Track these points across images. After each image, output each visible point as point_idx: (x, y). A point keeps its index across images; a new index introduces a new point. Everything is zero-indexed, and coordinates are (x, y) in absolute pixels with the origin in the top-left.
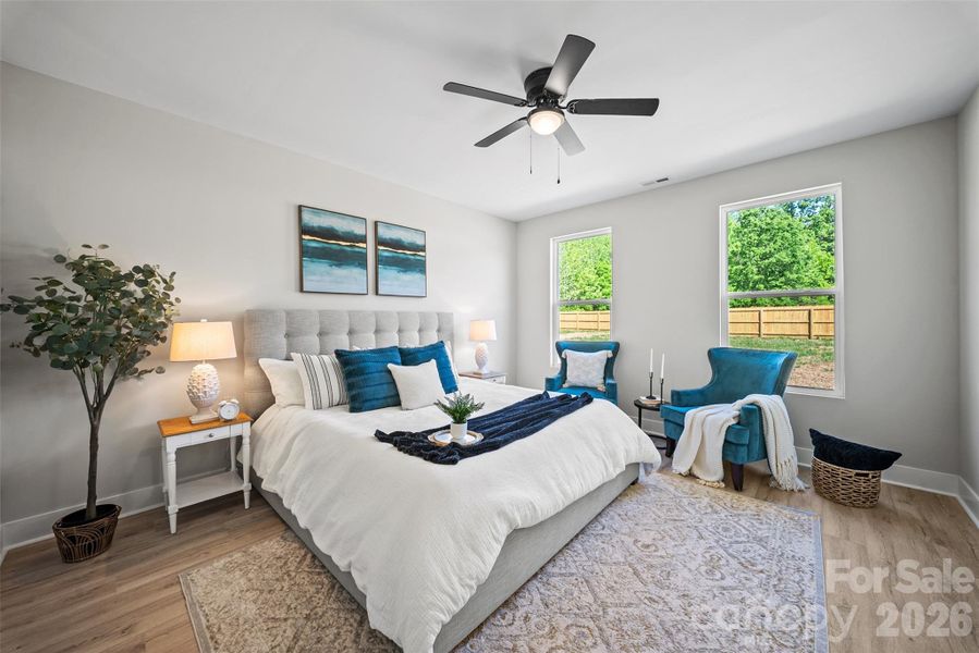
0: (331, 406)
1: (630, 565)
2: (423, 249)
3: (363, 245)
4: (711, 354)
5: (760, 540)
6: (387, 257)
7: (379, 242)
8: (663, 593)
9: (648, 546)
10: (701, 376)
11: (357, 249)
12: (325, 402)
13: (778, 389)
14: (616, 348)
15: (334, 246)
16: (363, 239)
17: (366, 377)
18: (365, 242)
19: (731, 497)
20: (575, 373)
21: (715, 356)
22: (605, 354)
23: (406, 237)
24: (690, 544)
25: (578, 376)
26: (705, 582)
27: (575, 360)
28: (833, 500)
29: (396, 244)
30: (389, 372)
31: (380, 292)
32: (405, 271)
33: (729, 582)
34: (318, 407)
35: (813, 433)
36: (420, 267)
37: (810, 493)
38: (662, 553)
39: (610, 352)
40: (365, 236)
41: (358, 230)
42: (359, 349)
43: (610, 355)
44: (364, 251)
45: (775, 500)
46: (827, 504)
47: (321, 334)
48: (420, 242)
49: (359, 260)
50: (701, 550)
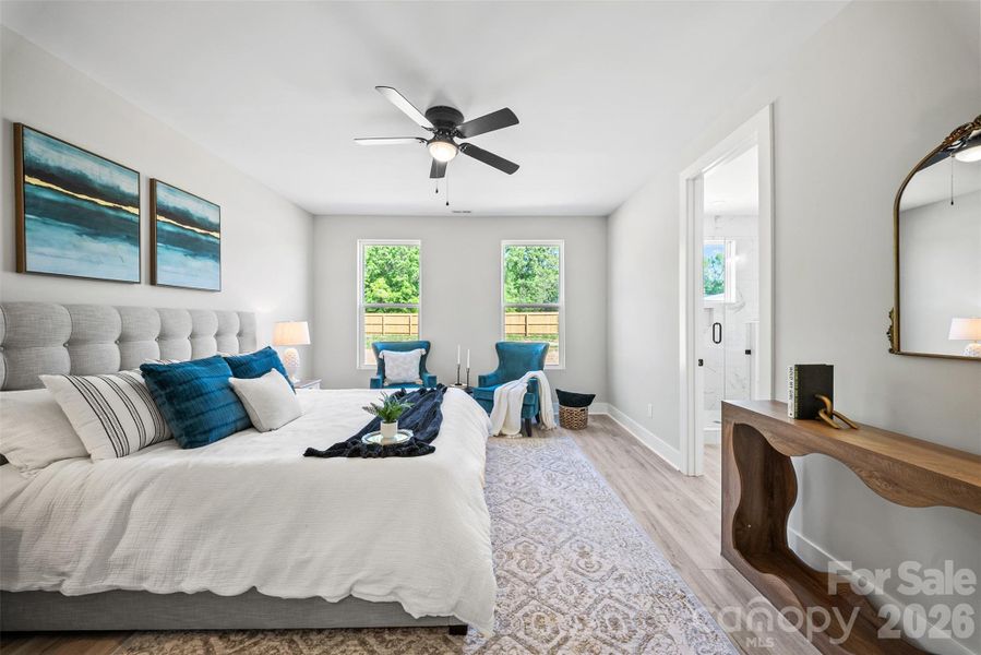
0: (143, 447)
1: (515, 498)
2: (217, 228)
3: (136, 211)
4: (497, 346)
5: (560, 459)
6: (169, 232)
7: (156, 209)
8: (543, 504)
9: (515, 484)
10: (491, 365)
11: (124, 215)
12: (134, 441)
13: (540, 367)
14: (427, 346)
15: (85, 204)
16: (135, 202)
17: (206, 397)
18: (138, 206)
19: (529, 441)
20: (396, 371)
21: (501, 349)
22: (418, 352)
23: (197, 210)
24: (533, 474)
25: (398, 374)
26: (555, 489)
27: (394, 360)
28: (571, 428)
29: (183, 217)
30: (232, 389)
31: (159, 281)
32: (194, 256)
33: (564, 484)
34: (123, 452)
35: (558, 391)
36: (212, 251)
37: (559, 429)
38: (524, 484)
39: (423, 350)
40: (138, 198)
41: (128, 186)
42: (178, 362)
43: (424, 353)
44: (135, 219)
45: (549, 436)
46: (570, 431)
47: (71, 344)
48: (213, 219)
49: (128, 232)
50: (540, 475)
